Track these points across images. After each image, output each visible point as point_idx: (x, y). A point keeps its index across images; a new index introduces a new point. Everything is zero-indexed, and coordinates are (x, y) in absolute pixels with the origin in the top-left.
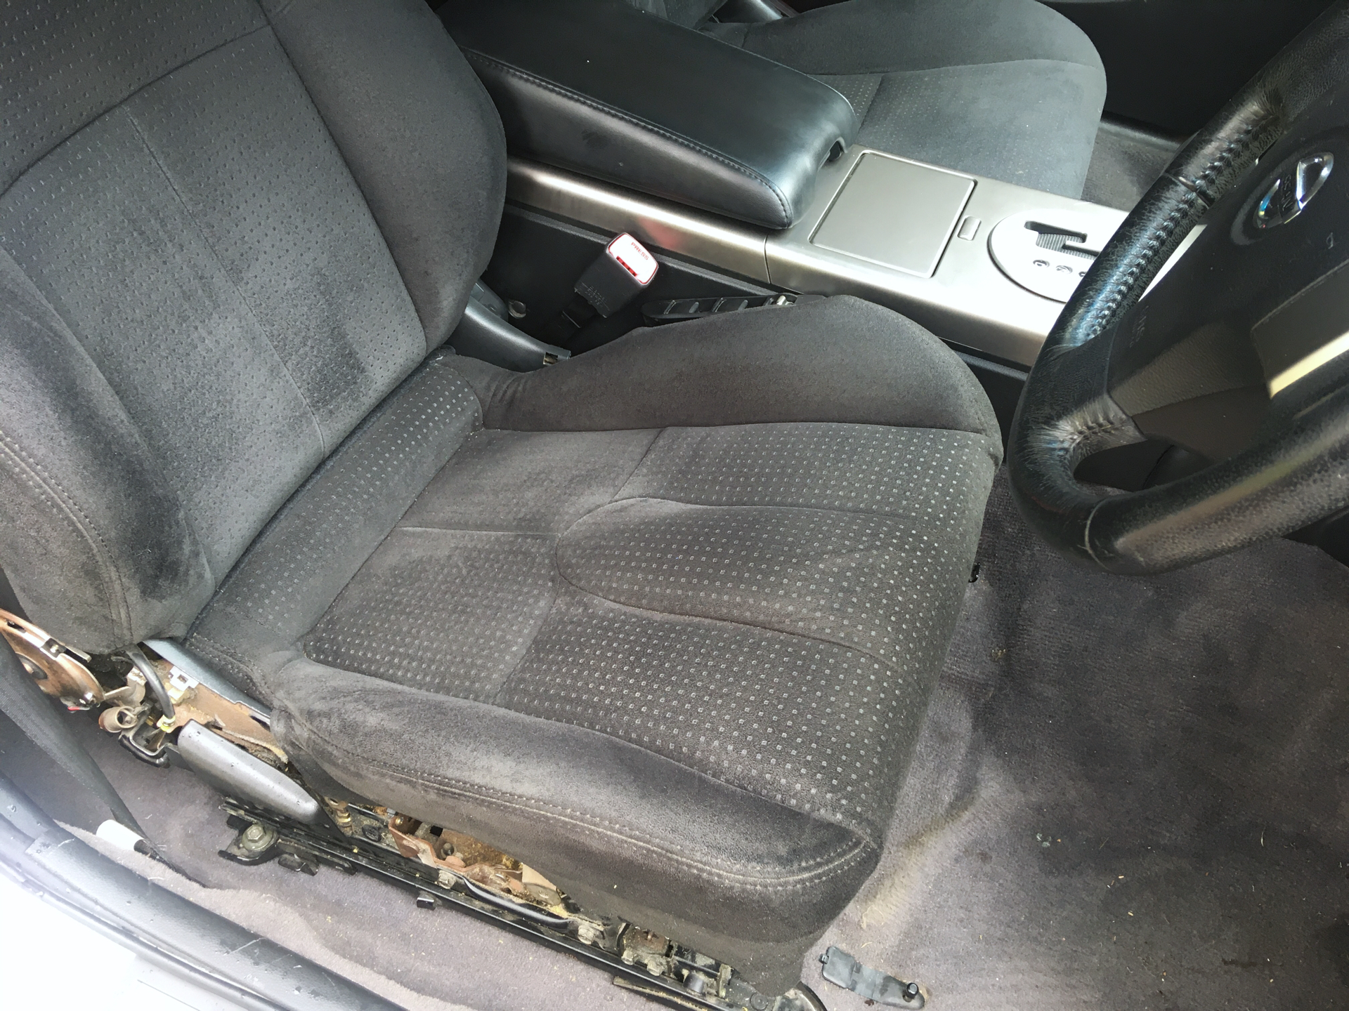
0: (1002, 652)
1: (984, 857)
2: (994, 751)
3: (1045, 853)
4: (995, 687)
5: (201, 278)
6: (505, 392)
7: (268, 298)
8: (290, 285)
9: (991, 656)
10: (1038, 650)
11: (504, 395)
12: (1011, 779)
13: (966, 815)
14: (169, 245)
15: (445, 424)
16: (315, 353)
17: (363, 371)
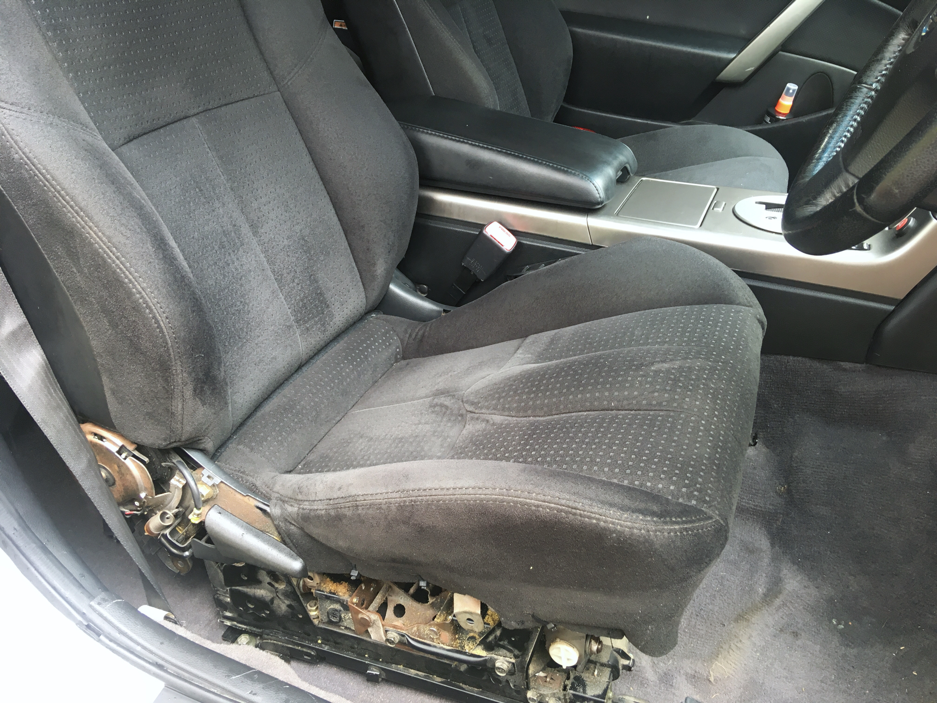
0: (785, 487)
1: (796, 634)
2: (789, 559)
3: (842, 633)
4: (783, 514)
5: (235, 226)
6: (418, 333)
7: (273, 248)
8: (286, 242)
9: (776, 492)
10: (810, 482)
11: (416, 335)
12: (807, 579)
13: (778, 602)
14: (217, 202)
15: (378, 351)
16: (299, 288)
17: (328, 306)
